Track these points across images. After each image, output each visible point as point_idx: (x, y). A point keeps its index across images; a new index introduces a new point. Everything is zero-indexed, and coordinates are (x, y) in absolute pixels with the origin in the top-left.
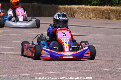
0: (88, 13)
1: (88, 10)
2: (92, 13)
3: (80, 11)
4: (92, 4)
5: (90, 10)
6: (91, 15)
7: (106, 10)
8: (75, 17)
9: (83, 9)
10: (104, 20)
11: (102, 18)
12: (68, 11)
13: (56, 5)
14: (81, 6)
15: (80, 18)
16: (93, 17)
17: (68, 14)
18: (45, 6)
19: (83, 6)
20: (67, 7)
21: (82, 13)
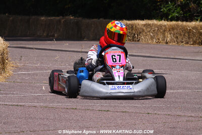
0: (164, 34)
1: (164, 28)
2: (170, 34)
3: (149, 29)
4: (170, 17)
6: (169, 37)
7: (193, 28)
8: (141, 40)
9: (153, 27)
10: (192, 46)
11: (187, 43)
14: (150, 22)
15: (150, 42)
16: (172, 41)
17: (128, 36)
18: (87, 21)
19: (155, 22)
21: (151, 34)
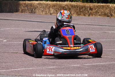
0: (49, 9)
1: (49, 5)
2: (53, 9)
3: (41, 6)
5: (50, 5)
6: (52, 11)
7: (67, 5)
8: (36, 12)
9: (43, 5)
12: (29, 7)
13: (17, 1)
14: (41, 2)
15: (41, 13)
16: (54, 13)
17: (29, 10)
19: (44, 2)
20: (28, 3)
21: (42, 9)
